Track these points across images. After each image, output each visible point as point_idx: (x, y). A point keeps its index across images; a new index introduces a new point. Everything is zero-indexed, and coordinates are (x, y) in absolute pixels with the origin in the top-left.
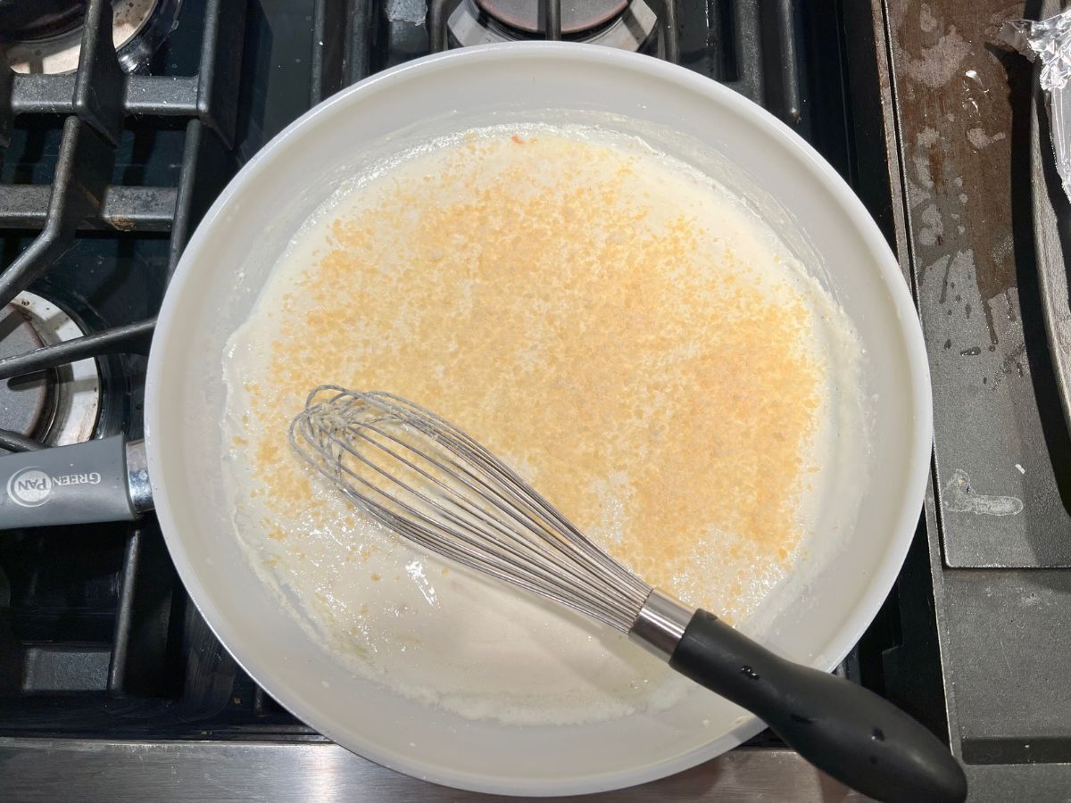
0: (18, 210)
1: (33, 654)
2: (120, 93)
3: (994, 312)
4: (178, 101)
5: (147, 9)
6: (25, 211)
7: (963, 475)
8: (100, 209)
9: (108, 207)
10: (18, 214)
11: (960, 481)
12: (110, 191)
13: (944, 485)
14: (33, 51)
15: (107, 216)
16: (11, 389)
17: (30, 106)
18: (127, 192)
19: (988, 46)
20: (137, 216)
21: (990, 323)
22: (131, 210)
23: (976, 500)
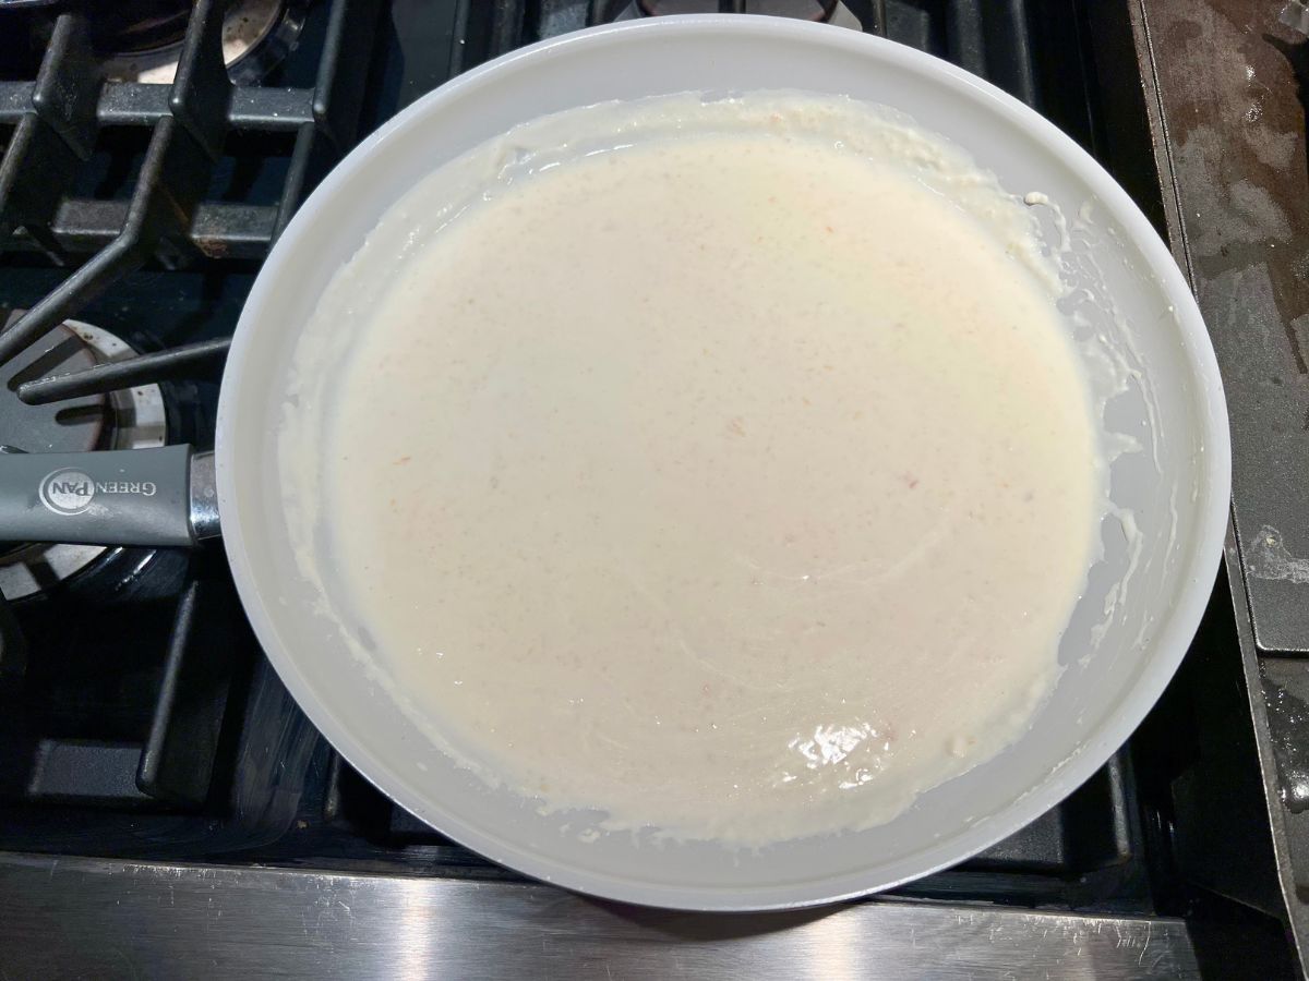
0: (92, 227)
1: (46, 747)
2: (225, 106)
3: (1300, 335)
4: (291, 114)
5: (264, 24)
6: (100, 228)
7: (1273, 533)
8: (189, 227)
9: (198, 226)
10: (91, 232)
11: (1270, 541)
12: (202, 208)
13: (1247, 545)
14: (128, 65)
15: (195, 236)
16: (60, 423)
17: (118, 117)
18: (222, 211)
19: (1269, 39)
20: (232, 237)
21: (1296, 349)
22: (224, 230)
23: (1293, 565)
